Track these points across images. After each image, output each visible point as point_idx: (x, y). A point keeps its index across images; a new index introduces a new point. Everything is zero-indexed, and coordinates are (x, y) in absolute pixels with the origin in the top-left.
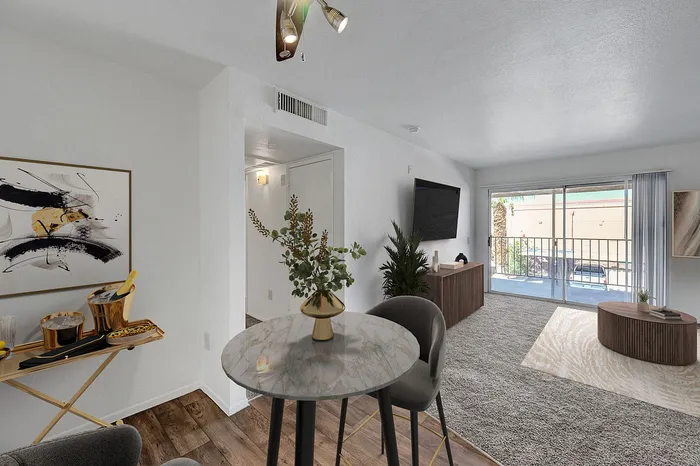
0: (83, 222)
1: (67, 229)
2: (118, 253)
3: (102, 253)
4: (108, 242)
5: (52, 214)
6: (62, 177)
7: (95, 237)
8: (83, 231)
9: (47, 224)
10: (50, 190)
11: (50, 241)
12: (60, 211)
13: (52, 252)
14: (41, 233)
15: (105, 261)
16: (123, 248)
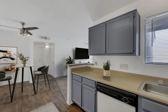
0: (10, 55)
1: (8, 56)
2: (15, 59)
3: (13, 59)
4: (13, 58)
5: (6, 54)
6: (7, 48)
7: (12, 57)
8: (10, 56)
9: (5, 55)
10: (5, 50)
11: (5, 57)
12: (7, 53)
13: (5, 59)
14: (4, 56)
15: (13, 60)
16: (16, 58)
